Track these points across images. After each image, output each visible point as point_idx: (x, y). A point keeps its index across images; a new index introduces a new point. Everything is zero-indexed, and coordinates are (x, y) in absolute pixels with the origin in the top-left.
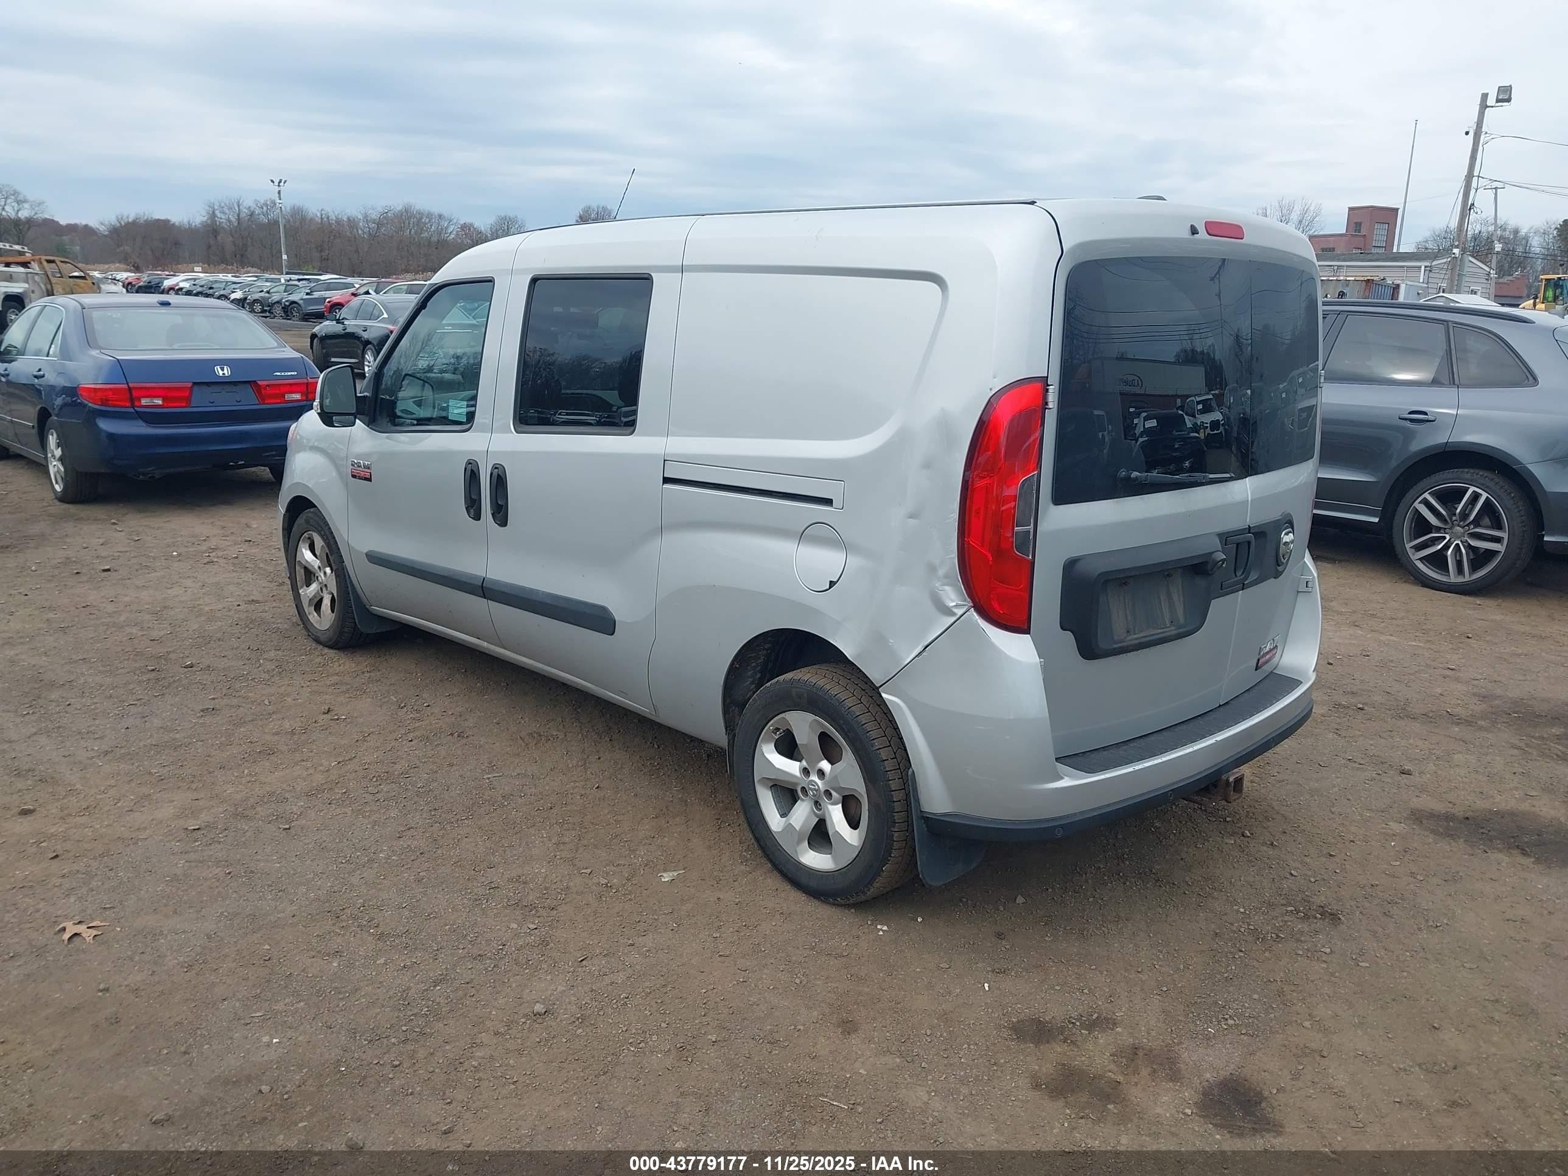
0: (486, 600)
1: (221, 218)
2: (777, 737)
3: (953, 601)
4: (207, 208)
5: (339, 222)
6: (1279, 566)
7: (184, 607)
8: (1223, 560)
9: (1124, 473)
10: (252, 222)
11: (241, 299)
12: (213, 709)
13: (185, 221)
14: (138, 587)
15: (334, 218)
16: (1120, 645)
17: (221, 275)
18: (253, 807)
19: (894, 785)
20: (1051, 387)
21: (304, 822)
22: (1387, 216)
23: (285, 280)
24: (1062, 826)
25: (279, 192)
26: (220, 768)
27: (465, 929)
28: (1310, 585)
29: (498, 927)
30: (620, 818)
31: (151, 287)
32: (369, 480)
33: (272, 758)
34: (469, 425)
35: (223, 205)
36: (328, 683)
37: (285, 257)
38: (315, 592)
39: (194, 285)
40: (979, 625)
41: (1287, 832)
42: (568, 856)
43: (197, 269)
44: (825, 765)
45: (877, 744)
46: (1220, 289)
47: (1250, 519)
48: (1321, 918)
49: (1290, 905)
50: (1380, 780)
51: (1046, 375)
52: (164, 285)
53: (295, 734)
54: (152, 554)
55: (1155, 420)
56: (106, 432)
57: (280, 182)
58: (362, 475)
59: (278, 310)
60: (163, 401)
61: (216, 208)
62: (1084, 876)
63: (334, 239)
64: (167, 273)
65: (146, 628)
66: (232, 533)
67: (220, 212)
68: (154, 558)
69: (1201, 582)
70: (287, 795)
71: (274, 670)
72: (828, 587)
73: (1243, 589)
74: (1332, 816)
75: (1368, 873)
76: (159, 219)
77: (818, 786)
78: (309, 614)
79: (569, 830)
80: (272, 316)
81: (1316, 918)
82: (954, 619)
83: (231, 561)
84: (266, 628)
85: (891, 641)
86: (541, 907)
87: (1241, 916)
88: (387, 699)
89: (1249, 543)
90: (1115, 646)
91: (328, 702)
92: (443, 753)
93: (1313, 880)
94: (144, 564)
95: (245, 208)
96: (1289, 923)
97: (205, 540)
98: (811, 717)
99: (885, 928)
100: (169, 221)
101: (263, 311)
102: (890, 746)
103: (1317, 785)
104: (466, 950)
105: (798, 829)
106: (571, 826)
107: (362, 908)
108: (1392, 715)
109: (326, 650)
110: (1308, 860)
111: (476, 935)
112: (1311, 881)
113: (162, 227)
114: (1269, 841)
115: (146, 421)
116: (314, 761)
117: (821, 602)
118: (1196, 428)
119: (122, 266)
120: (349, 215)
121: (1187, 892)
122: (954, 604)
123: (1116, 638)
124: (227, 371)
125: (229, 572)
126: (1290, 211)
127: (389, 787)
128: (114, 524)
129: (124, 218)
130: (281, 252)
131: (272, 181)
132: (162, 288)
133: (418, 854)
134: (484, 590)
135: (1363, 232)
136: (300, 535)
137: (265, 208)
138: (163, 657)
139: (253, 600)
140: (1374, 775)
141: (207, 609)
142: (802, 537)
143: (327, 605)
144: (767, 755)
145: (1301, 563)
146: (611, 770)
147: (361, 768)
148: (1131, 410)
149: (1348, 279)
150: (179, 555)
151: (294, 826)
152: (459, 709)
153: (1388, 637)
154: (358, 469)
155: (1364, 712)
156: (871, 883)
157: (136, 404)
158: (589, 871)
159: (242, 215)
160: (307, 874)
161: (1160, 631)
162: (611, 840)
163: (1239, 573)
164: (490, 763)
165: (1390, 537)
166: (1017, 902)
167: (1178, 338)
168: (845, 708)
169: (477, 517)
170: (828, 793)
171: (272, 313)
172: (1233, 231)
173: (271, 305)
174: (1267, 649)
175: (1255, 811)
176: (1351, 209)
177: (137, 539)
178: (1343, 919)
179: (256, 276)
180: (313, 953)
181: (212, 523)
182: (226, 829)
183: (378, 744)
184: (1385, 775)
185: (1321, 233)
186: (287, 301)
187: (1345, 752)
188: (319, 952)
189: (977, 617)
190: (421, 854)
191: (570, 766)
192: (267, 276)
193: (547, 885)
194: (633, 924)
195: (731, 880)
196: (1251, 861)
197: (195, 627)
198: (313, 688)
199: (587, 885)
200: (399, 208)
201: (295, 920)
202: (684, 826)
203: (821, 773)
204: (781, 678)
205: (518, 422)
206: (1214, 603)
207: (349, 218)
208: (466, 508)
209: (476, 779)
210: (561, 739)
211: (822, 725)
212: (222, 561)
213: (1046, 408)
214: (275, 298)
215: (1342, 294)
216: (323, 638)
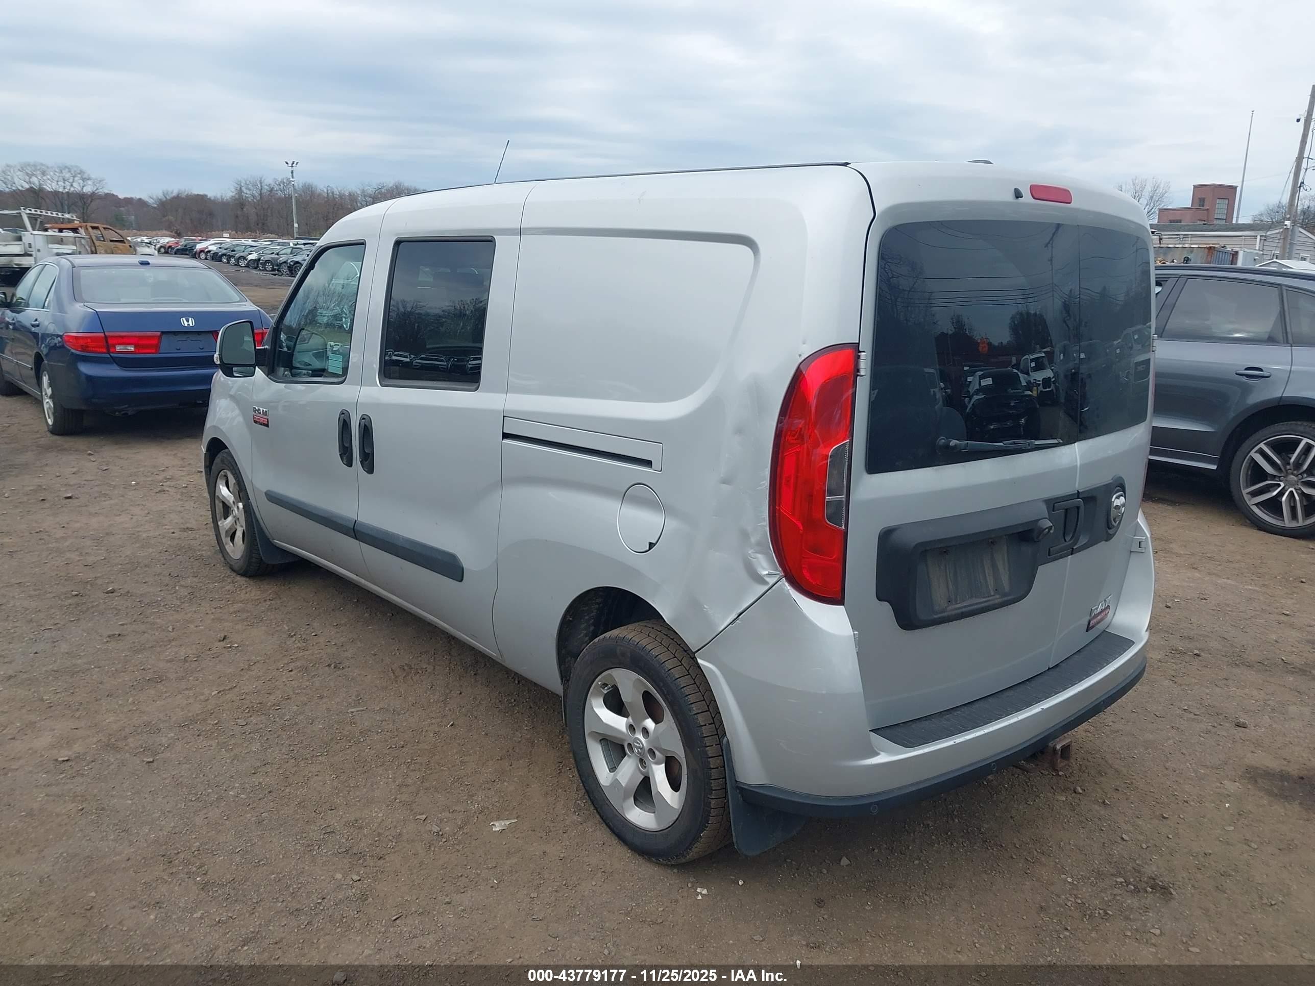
0: (358, 542)
1: (246, 194)
2: (606, 692)
3: (764, 569)
4: (236, 185)
5: (341, 196)
6: (1110, 528)
7: (124, 534)
8: (1050, 528)
9: (943, 441)
10: (272, 196)
11: (255, 260)
12: (119, 635)
13: (219, 196)
14: (90, 514)
15: (338, 193)
16: (940, 615)
17: (243, 240)
18: (125, 738)
19: (710, 751)
20: (863, 354)
21: (169, 755)
22: (1227, 193)
23: (293, 244)
24: (877, 803)
25: (292, 172)
26: (108, 696)
27: (290, 879)
28: (1143, 545)
29: (322, 878)
30: (466, 759)
31: (186, 250)
32: (267, 425)
33: (159, 685)
34: (344, 377)
35: (248, 182)
36: (232, 610)
37: (296, 225)
38: (231, 524)
39: (220, 248)
40: (791, 596)
41: (1120, 789)
42: (408, 800)
43: (226, 235)
44: (650, 724)
45: (695, 709)
46: (1052, 254)
47: (1079, 484)
48: (1151, 892)
49: (1119, 875)
50: (1215, 733)
51: (858, 342)
52: (197, 247)
53: (187, 662)
54: (113, 483)
55: (991, 378)
56: (85, 374)
57: (293, 163)
58: (262, 421)
59: (285, 269)
60: (135, 348)
61: (242, 185)
62: (912, 835)
63: (338, 210)
64: (200, 238)
65: (84, 554)
66: (189, 464)
67: (246, 189)
68: (114, 487)
69: (1027, 549)
70: (161, 726)
71: (186, 596)
72: (648, 549)
73: (1072, 554)
74: (1166, 772)
75: (1202, 839)
76: (198, 195)
77: (643, 745)
78: (226, 544)
79: (415, 770)
80: (280, 274)
81: (1146, 892)
82: (766, 588)
83: (180, 490)
84: (191, 555)
85: (705, 606)
86: (369, 856)
87: (1068, 887)
88: (279, 628)
89: (1078, 508)
90: (935, 616)
91: (226, 629)
92: (317, 684)
93: (1144, 846)
94: (103, 492)
95: (266, 185)
96: (1118, 898)
97: (163, 471)
98: (634, 676)
99: (705, 892)
100: (206, 196)
101: (273, 270)
102: (709, 710)
103: (1151, 736)
104: (285, 904)
105: (624, 785)
106: (417, 766)
107: (196, 852)
108: (1228, 662)
109: (238, 578)
110: (1140, 822)
111: (300, 886)
112: (1142, 848)
113: (201, 200)
114: (1101, 799)
115: (119, 365)
116: (197, 689)
117: (642, 563)
118: (1030, 387)
119: (168, 233)
120: (350, 190)
121: (1014, 857)
122: (767, 572)
123: (937, 608)
124: (191, 322)
125: (175, 501)
126: (1143, 188)
127: (259, 719)
128: (90, 454)
129: (169, 193)
130: (293, 221)
131: (287, 163)
132: (195, 250)
133: (267, 792)
134: (355, 531)
135: (1206, 207)
136: (217, 473)
137: (282, 185)
138: (90, 582)
139: (187, 528)
140: (1210, 728)
141: (144, 535)
142: (624, 496)
143: (239, 537)
144: (596, 710)
145: (1135, 523)
146: (469, 707)
147: (238, 698)
148: (966, 368)
149: (1193, 246)
150: (137, 484)
151: (157, 759)
152: (343, 639)
153: (1225, 580)
154: (259, 415)
155: (1200, 658)
156: (689, 847)
157: (112, 350)
158: (424, 817)
159: (264, 191)
160: (154, 813)
161: (984, 600)
162: (453, 783)
163: (1068, 539)
164: (357, 696)
165: (1228, 482)
166: (842, 864)
167: (1013, 302)
168: (664, 670)
169: (350, 464)
170: (651, 752)
171: (280, 271)
172: (1061, 195)
173: (280, 265)
174: (1099, 610)
175: (1088, 764)
176: (1195, 187)
177: (105, 468)
178: (1174, 893)
179: (271, 241)
180: (134, 903)
181: (174, 455)
182: (93, 761)
183: (261, 674)
184: (1220, 727)
185: (1170, 207)
186: (292, 261)
187: (1181, 701)
188: (141, 902)
189: (789, 588)
190: (270, 792)
191: (432, 701)
192: (280, 241)
193: (381, 831)
194: (455, 879)
195: (561, 831)
196: (1081, 822)
197: (128, 553)
198: (216, 615)
199: (420, 832)
200: (391, 185)
201: (130, 863)
202: (526, 769)
203: (645, 731)
204: (607, 635)
205: (383, 376)
206: (1043, 571)
207: (350, 194)
208: (340, 455)
209: (341, 712)
210: (429, 673)
211: (646, 686)
212: (172, 490)
213: (858, 375)
214: (283, 258)
215: (1187, 260)
216: (236, 567)
